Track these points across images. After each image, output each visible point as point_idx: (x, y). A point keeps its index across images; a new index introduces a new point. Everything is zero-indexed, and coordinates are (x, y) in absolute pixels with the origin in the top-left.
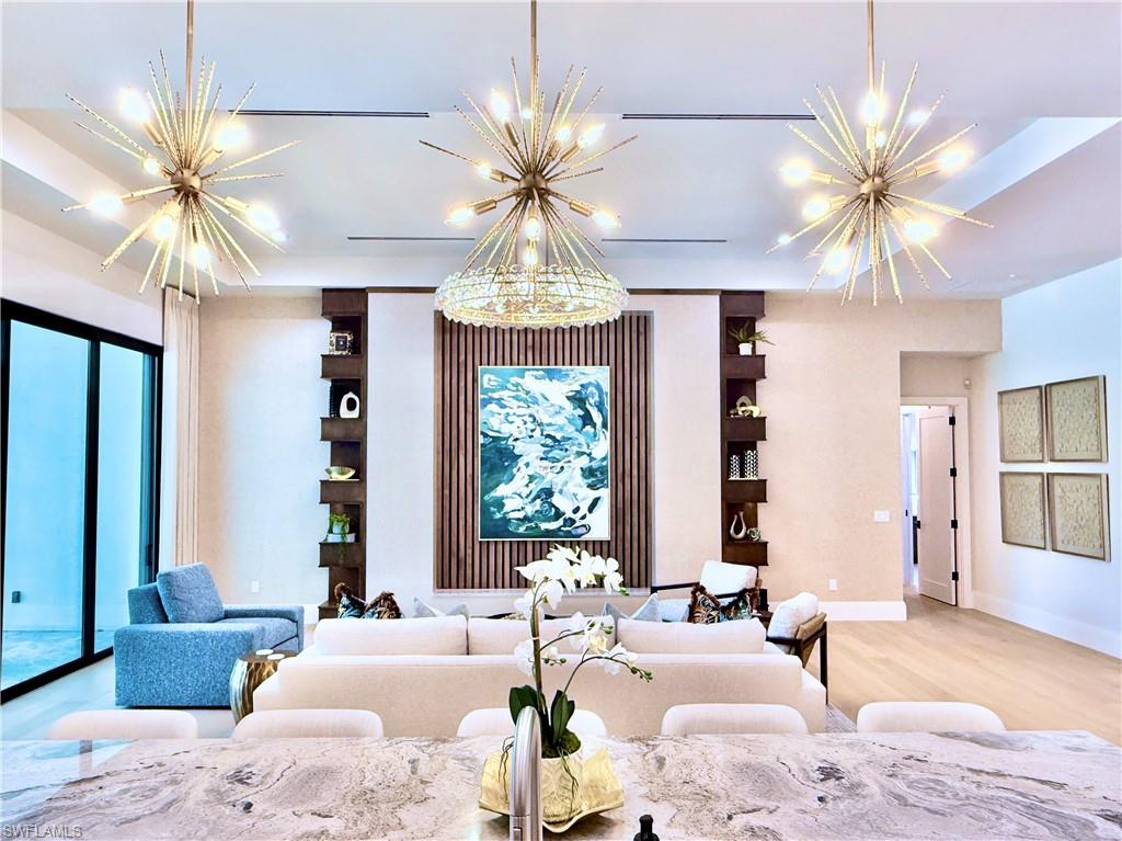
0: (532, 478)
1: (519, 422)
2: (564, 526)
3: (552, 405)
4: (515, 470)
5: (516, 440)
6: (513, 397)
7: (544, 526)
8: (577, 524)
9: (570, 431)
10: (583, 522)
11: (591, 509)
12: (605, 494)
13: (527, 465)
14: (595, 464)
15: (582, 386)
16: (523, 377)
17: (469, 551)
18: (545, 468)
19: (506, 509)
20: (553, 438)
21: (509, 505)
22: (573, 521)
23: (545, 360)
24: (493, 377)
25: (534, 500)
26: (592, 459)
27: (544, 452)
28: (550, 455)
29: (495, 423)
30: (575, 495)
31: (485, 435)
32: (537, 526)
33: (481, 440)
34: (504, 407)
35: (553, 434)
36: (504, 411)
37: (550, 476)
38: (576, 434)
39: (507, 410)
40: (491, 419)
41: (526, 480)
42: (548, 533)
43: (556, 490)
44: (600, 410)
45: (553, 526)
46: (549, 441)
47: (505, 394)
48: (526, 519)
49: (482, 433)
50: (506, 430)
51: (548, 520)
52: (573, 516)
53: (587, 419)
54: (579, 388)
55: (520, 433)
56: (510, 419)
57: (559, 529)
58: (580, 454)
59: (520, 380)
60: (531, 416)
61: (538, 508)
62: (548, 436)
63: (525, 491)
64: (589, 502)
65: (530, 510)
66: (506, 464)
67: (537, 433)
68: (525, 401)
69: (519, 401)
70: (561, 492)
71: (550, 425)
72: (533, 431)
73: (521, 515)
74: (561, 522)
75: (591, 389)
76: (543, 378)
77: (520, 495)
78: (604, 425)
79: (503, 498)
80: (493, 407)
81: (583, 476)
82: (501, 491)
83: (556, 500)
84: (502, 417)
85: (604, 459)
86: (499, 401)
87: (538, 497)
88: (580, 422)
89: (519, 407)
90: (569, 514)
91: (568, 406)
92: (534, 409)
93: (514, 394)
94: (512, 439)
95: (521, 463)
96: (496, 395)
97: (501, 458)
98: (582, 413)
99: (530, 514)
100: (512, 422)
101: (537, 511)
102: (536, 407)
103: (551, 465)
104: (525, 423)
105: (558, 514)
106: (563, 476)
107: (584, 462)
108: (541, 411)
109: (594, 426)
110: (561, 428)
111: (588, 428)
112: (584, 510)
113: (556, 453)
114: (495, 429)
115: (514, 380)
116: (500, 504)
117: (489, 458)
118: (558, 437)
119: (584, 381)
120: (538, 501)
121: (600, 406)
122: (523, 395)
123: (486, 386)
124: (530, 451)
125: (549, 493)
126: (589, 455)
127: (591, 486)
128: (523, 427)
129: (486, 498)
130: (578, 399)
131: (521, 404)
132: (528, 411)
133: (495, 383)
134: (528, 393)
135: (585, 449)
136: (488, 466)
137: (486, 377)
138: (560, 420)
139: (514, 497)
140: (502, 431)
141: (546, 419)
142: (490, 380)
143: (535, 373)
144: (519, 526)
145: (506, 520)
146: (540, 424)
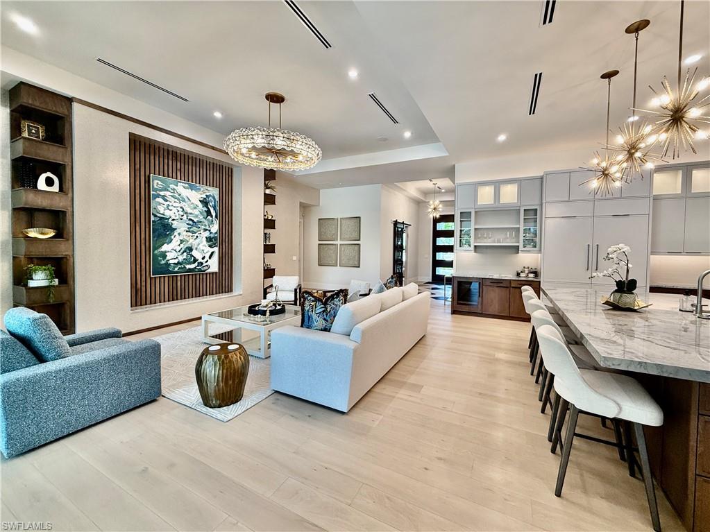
0: (182, 241)
1: (175, 210)
2: (198, 266)
3: (192, 203)
4: (172, 237)
5: (173, 220)
6: (172, 196)
7: (188, 267)
8: (204, 265)
9: (201, 217)
10: (207, 264)
11: (210, 258)
12: (216, 249)
13: (179, 234)
14: (212, 236)
15: (206, 196)
16: (177, 186)
17: (143, 284)
18: (189, 236)
19: (168, 258)
20: (193, 221)
21: (169, 256)
22: (202, 264)
23: (186, 179)
24: (160, 183)
25: (183, 253)
26: (211, 233)
27: (188, 228)
28: (191, 230)
29: (161, 209)
30: (203, 250)
31: (155, 216)
32: (185, 267)
33: (152, 218)
34: (167, 201)
35: (193, 218)
36: (166, 203)
37: (191, 241)
38: (203, 220)
39: (168, 203)
40: (158, 207)
41: (179, 242)
42: (190, 270)
43: (194, 248)
44: (214, 209)
45: (192, 266)
46: (191, 222)
47: (167, 193)
48: (179, 263)
49: (154, 214)
50: (168, 213)
51: (190, 263)
52: (202, 261)
53: (209, 213)
54: (205, 197)
55: (176, 216)
56: (170, 208)
57: (195, 268)
58: (205, 230)
59: (175, 187)
60: (181, 208)
61: (185, 257)
62: (190, 219)
63: (178, 249)
64: (209, 254)
65: (181, 258)
66: (168, 233)
67: (185, 217)
68: (178, 199)
69: (175, 198)
70: (196, 249)
71: (191, 214)
72: (182, 216)
73: (176, 261)
74: (196, 264)
75: (210, 198)
76: (187, 188)
77: (175, 250)
78: (216, 217)
79: (166, 252)
80: (160, 200)
81: (207, 241)
82: (165, 248)
83: (194, 253)
84: (165, 206)
85: (216, 233)
86: (164, 197)
87: (185, 251)
88: (205, 214)
89: (175, 202)
90: (200, 260)
91: (200, 205)
92: (183, 204)
93: (172, 194)
94: (170, 219)
95: (176, 233)
96: (162, 193)
97: (164, 230)
98: (206, 210)
99: (181, 261)
100: (171, 210)
101: (184, 259)
102: (184, 203)
103: (191, 234)
104: (178, 211)
105: (195, 260)
106: (198, 240)
107: (207, 234)
108: (187, 206)
109: (212, 216)
110: (197, 216)
111: (209, 217)
112: (207, 258)
113: (194, 229)
114: (162, 212)
115: (172, 186)
116: (164, 255)
117: (157, 230)
118: (195, 220)
119: (208, 194)
120: (185, 254)
121: (214, 207)
122: (177, 196)
123: (155, 187)
124: (181, 227)
125: (190, 249)
126: (210, 231)
127: (210, 246)
128: (177, 214)
129: (156, 252)
130: (205, 202)
131: (176, 200)
132: (180, 205)
133: (161, 186)
134: (180, 195)
135: (207, 228)
136: (157, 234)
137: (156, 182)
138: (196, 212)
139: (172, 251)
140: (165, 214)
141: (189, 211)
142: (158, 183)
143: (183, 185)
144: (175, 267)
145: (168, 265)
146: (186, 213)
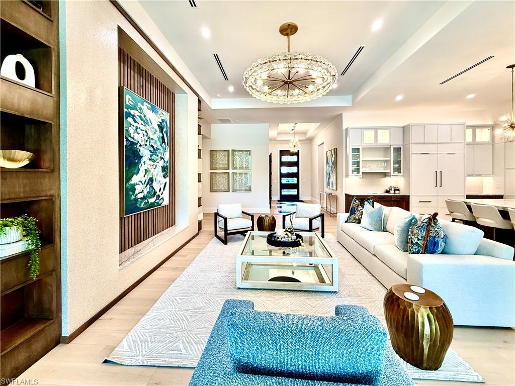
0: (146, 171)
1: (141, 135)
2: (157, 199)
3: (153, 127)
4: (140, 166)
5: (140, 146)
6: (139, 117)
8: (160, 198)
9: (159, 145)
10: (162, 196)
11: (164, 190)
12: (167, 180)
13: (144, 163)
14: (165, 165)
16: (143, 105)
18: (151, 165)
19: (137, 192)
20: (153, 147)
21: (138, 188)
22: (159, 196)
24: (131, 98)
25: (147, 185)
26: (164, 162)
27: (151, 156)
28: (152, 158)
29: (132, 131)
30: (160, 181)
31: (127, 140)
32: (148, 202)
33: (125, 143)
34: (136, 122)
35: (153, 145)
36: (136, 125)
37: (152, 171)
38: (160, 147)
40: (130, 128)
41: (144, 173)
42: (152, 205)
43: (154, 179)
44: (167, 136)
45: (153, 200)
46: (152, 149)
47: (136, 113)
48: (144, 197)
49: (126, 138)
51: (152, 197)
52: (159, 193)
53: (163, 141)
54: (161, 121)
55: (142, 141)
56: (139, 131)
57: (155, 201)
58: (161, 158)
59: (142, 107)
60: (146, 131)
61: (148, 190)
63: (144, 180)
64: (164, 185)
65: (145, 192)
66: (136, 161)
67: (148, 143)
68: (144, 121)
69: (142, 120)
70: (156, 180)
71: (152, 139)
72: (147, 141)
73: (142, 195)
74: (155, 197)
75: (164, 123)
76: (150, 109)
77: (141, 182)
78: (168, 144)
79: (135, 185)
80: (130, 120)
81: (162, 171)
82: (134, 180)
83: (154, 184)
84: (135, 128)
85: (168, 162)
86: (133, 116)
87: (148, 183)
88: (161, 141)
89: (142, 124)
91: (158, 130)
93: (140, 114)
94: (138, 145)
95: (142, 162)
96: (132, 112)
97: (134, 157)
98: (162, 135)
99: (145, 194)
100: (139, 134)
101: (148, 192)
102: (148, 127)
103: (152, 163)
104: (144, 136)
105: (155, 193)
106: (156, 170)
107: (162, 163)
108: (149, 130)
109: (165, 144)
110: (156, 142)
111: (163, 144)
112: (162, 190)
113: (154, 157)
114: (132, 135)
115: (140, 105)
116: (133, 189)
117: (129, 156)
118: (155, 147)
119: (163, 118)
121: (167, 134)
122: (143, 117)
123: (127, 103)
124: (145, 154)
125: (152, 180)
126: (164, 159)
127: (164, 176)
128: (143, 138)
129: (128, 185)
130: (161, 127)
131: (142, 122)
132: (145, 128)
133: (132, 103)
134: (145, 116)
135: (162, 156)
136: (128, 162)
138: (156, 138)
139: (139, 183)
140: (135, 138)
141: (151, 135)
142: (129, 99)
143: (147, 104)
144: (141, 202)
145: (136, 200)
146: (149, 138)
